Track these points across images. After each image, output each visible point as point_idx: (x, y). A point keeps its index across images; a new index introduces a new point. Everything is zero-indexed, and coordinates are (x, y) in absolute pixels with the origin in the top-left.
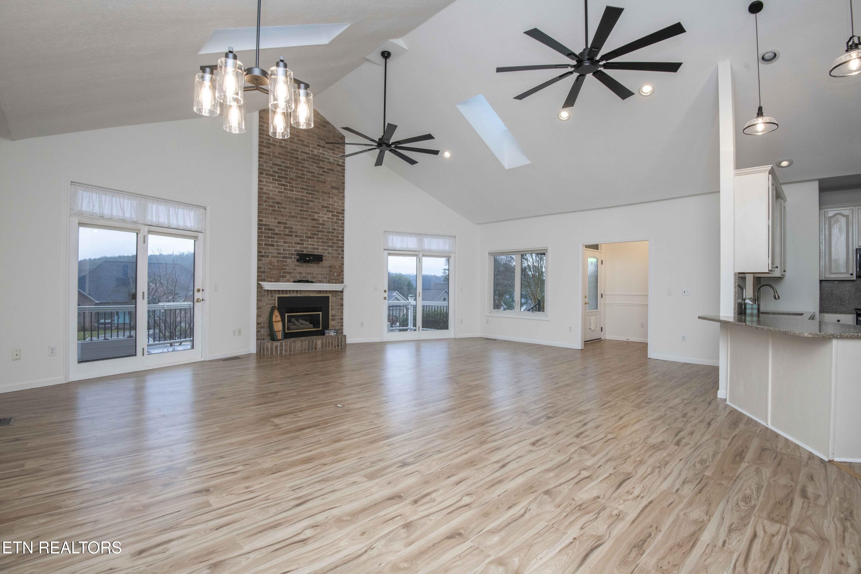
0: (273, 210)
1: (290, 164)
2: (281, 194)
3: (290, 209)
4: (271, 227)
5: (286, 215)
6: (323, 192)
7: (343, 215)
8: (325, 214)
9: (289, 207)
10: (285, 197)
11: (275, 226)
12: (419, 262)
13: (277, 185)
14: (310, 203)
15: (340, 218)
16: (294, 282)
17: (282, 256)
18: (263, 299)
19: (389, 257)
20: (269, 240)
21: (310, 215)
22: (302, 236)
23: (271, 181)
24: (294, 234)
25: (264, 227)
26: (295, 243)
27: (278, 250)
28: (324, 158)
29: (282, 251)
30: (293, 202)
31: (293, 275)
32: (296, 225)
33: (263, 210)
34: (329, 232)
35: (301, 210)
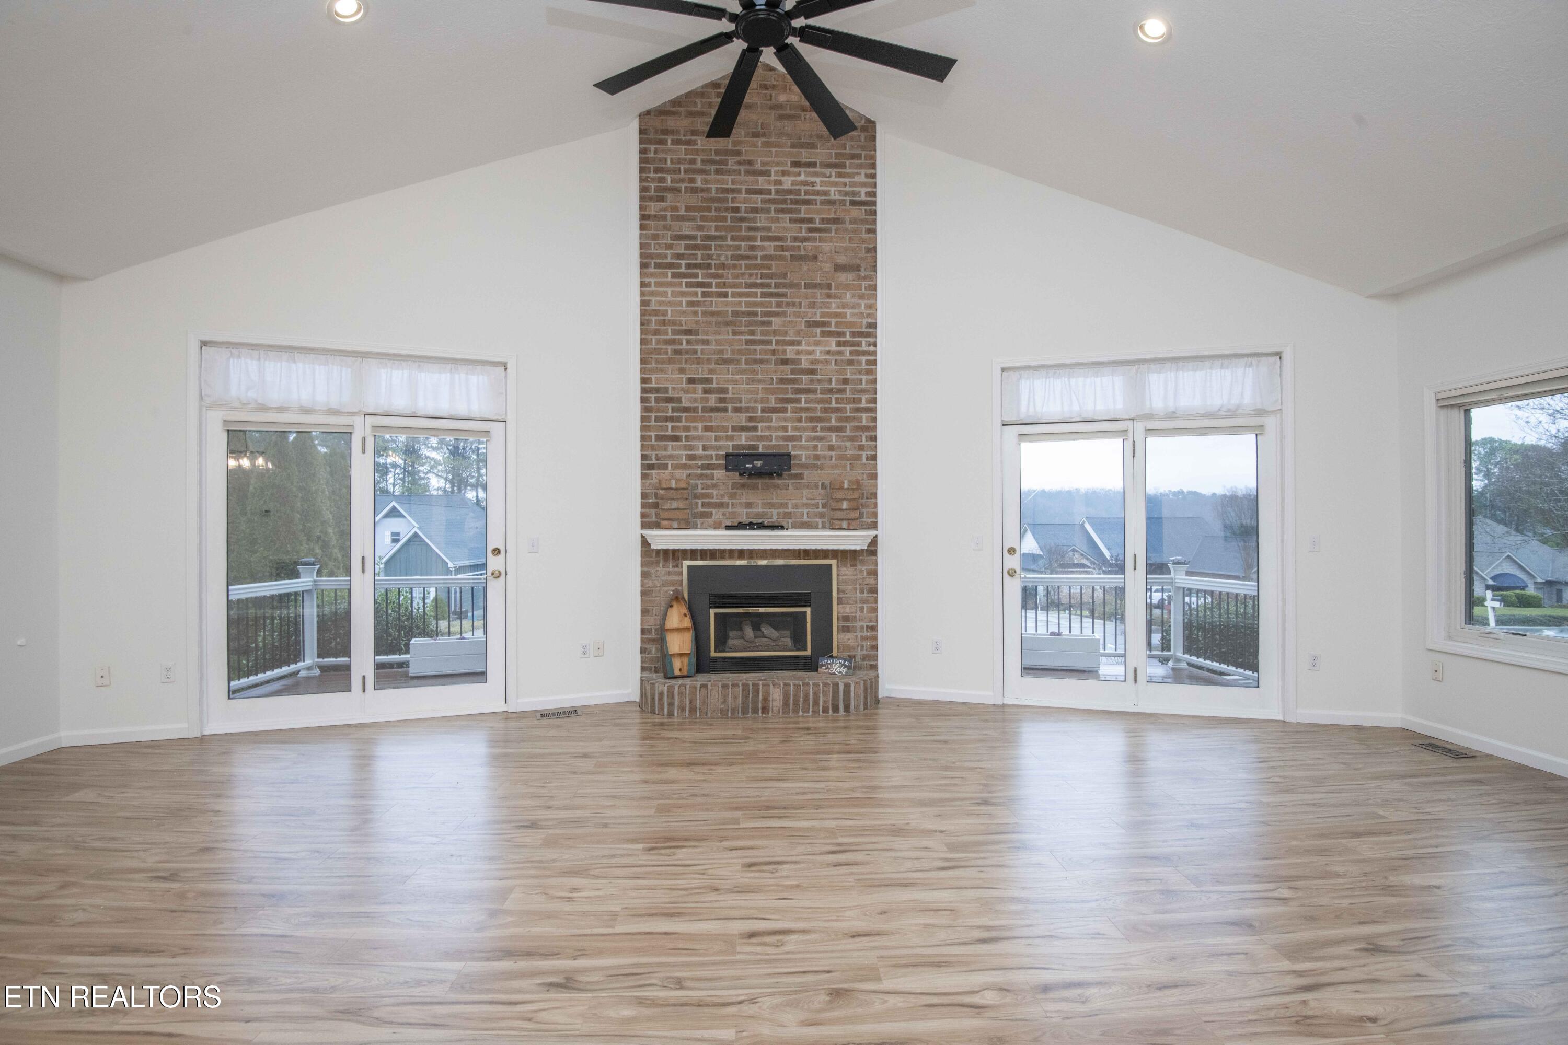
0: (677, 352)
1: (717, 229)
2: (696, 309)
3: (718, 342)
4: (670, 394)
5: (708, 359)
6: (808, 286)
7: (871, 340)
8: (817, 343)
9: (717, 337)
10: (705, 313)
11: (682, 389)
12: (1134, 452)
13: (684, 289)
14: (773, 319)
15: (864, 347)
16: (728, 528)
17: (700, 463)
18: (653, 571)
19: (1024, 446)
20: (667, 426)
21: (773, 352)
22: (753, 408)
23: (669, 279)
24: (730, 406)
25: (653, 396)
26: (734, 429)
27: (691, 448)
28: (813, 194)
29: (700, 452)
30: (727, 324)
31: (730, 510)
32: (735, 382)
33: (651, 353)
34: (830, 391)
35: (748, 342)
